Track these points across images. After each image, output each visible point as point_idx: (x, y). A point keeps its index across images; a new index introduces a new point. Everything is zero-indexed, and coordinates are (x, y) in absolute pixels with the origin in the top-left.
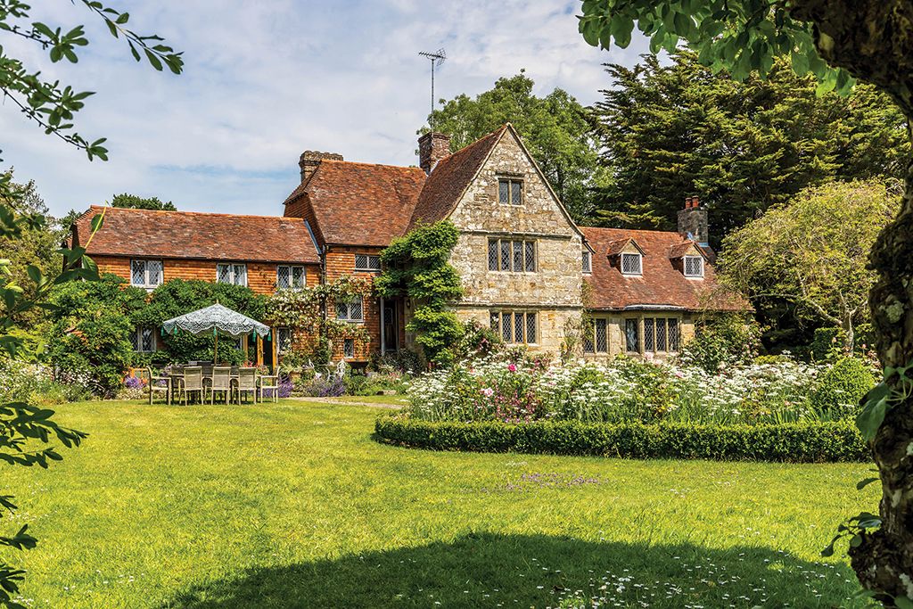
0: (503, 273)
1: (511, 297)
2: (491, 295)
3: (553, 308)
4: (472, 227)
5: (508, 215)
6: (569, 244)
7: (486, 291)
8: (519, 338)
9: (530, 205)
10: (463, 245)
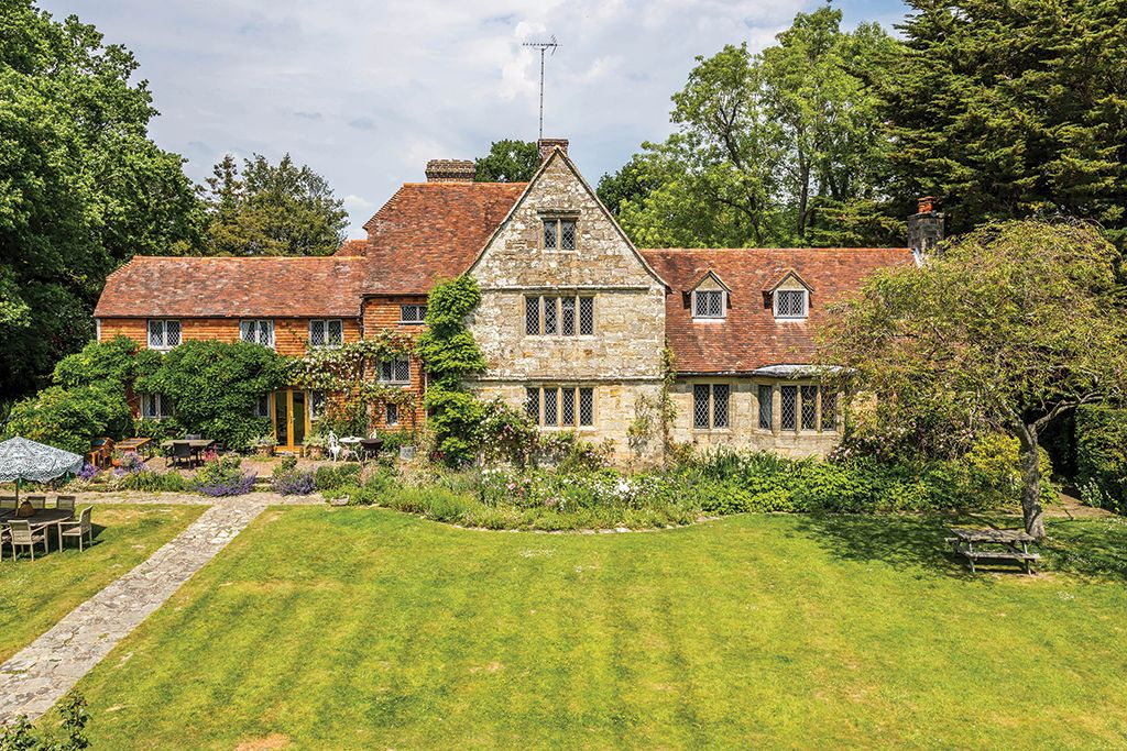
0: (547, 338)
1: (556, 369)
2: (528, 367)
3: (618, 382)
4: (502, 283)
5: (553, 265)
6: (645, 297)
7: (520, 362)
8: (568, 419)
9: (587, 250)
10: (488, 306)
